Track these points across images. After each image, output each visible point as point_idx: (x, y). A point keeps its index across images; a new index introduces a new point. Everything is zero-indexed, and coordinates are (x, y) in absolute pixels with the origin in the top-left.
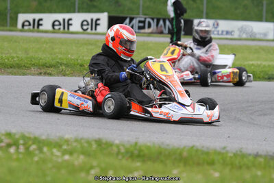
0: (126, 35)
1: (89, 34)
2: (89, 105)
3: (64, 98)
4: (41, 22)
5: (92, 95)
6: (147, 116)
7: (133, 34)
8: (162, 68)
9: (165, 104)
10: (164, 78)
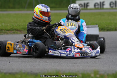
1: (114, 9)
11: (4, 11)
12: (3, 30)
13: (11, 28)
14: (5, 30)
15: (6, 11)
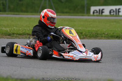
0: (50, 14)
2: (31, 52)
3: (18, 49)
4: (103, 11)
5: (33, 47)
6: (61, 57)
7: (54, 14)
8: (70, 32)
9: (71, 51)
10: (71, 37)
11: (17, 14)
12: (15, 34)
13: (23, 32)
14: (17, 34)
15: (19, 14)
